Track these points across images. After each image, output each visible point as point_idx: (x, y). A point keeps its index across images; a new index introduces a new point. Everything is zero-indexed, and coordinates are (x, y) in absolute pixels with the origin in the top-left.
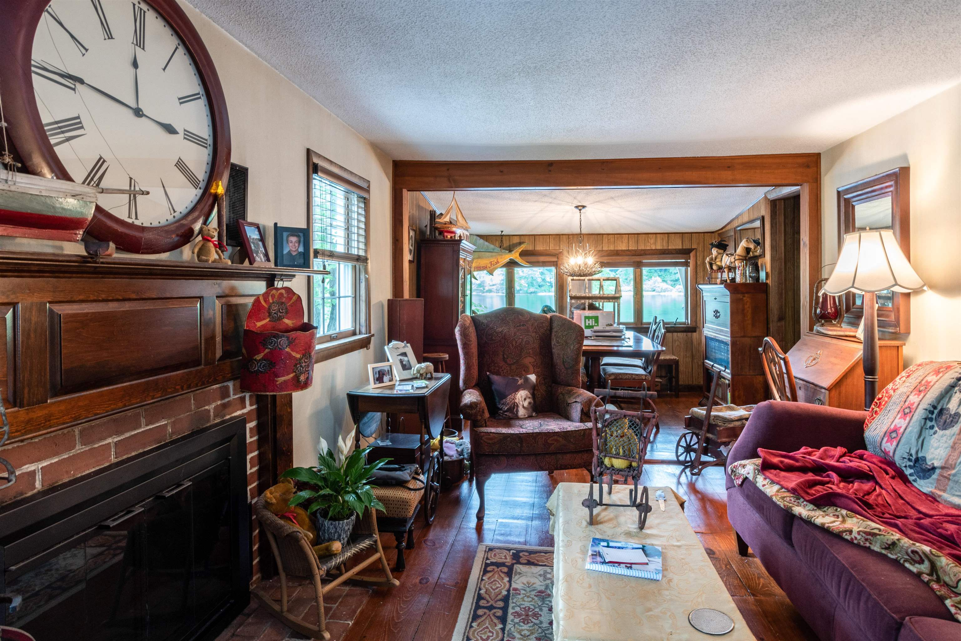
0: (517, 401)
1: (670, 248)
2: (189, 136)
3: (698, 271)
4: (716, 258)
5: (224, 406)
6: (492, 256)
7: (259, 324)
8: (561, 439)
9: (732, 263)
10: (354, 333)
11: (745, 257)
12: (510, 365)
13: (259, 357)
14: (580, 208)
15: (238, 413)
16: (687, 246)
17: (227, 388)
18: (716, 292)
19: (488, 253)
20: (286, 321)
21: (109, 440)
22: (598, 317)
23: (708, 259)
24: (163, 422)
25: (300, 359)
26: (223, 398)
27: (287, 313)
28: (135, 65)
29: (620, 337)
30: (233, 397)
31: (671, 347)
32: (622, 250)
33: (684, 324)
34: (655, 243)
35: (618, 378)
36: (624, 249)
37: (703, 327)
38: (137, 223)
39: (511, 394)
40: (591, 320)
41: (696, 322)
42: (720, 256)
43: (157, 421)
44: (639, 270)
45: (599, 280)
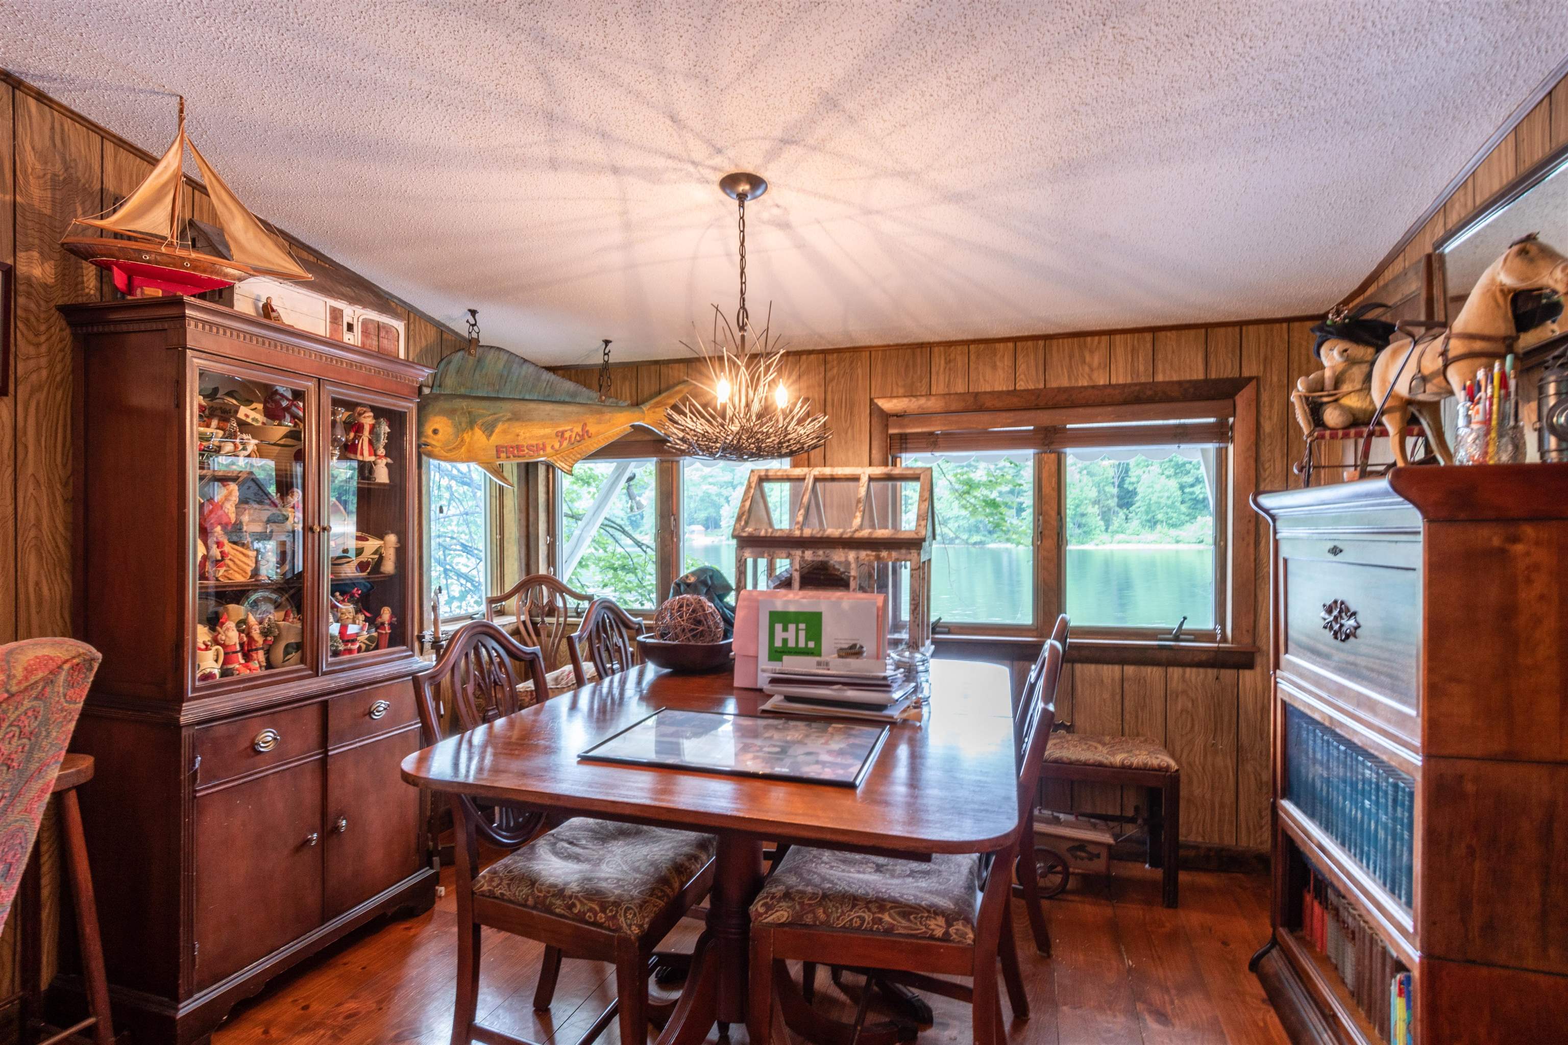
1: (1160, 378)
3: (1265, 453)
4: (1338, 382)
6: (564, 416)
9: (1425, 379)
11: (1509, 344)
16: (1224, 369)
18: (1337, 520)
19: (551, 408)
22: (820, 617)
23: (1301, 385)
29: (881, 707)
31: (1160, 719)
32: (992, 393)
33: (1208, 636)
34: (1108, 365)
36: (998, 388)
37: (1277, 666)
40: (792, 627)
41: (1254, 630)
42: (1357, 372)
44: (1053, 456)
45: (856, 479)
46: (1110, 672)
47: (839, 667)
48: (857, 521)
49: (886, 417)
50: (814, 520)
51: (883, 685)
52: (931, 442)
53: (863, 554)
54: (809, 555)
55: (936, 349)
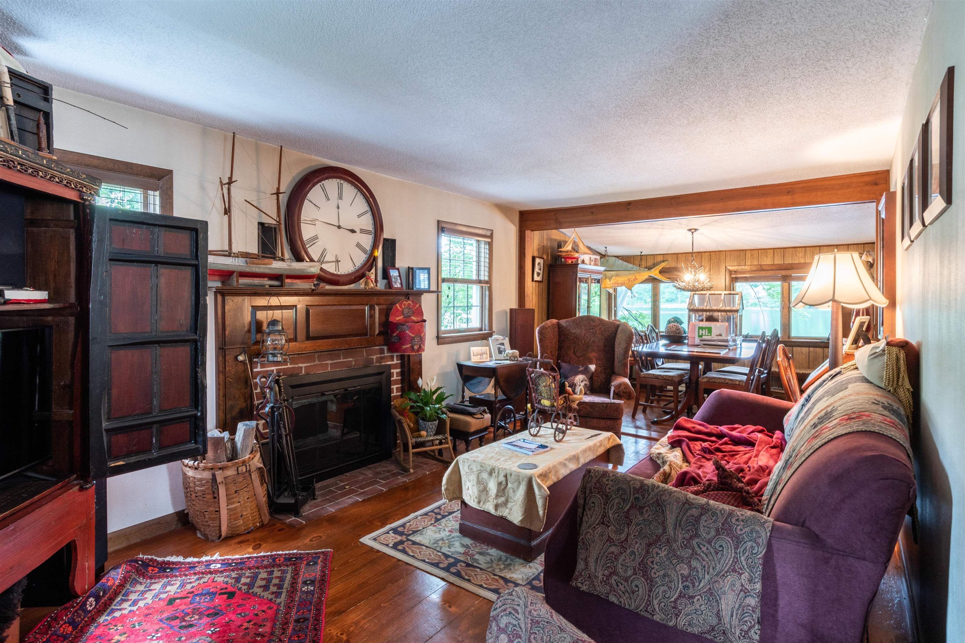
0: (575, 382)
2: (363, 231)
5: (382, 358)
6: (630, 274)
7: (397, 319)
8: (588, 407)
10: (481, 330)
12: (578, 357)
13: (394, 335)
14: (693, 231)
15: (389, 363)
17: (383, 350)
19: (626, 272)
20: (413, 318)
21: (328, 362)
22: (711, 328)
24: (351, 359)
25: (414, 337)
26: (381, 354)
27: (413, 313)
28: (338, 208)
30: (386, 354)
35: (711, 381)
36: (768, 263)
38: (339, 273)
39: (572, 376)
40: (704, 330)
43: (348, 358)
44: (787, 284)
45: (721, 294)
46: (805, 350)
47: (716, 338)
48: (721, 305)
49: (731, 272)
50: (709, 304)
51: (727, 341)
52: (746, 279)
53: (723, 313)
54: (708, 313)
55: (747, 252)
